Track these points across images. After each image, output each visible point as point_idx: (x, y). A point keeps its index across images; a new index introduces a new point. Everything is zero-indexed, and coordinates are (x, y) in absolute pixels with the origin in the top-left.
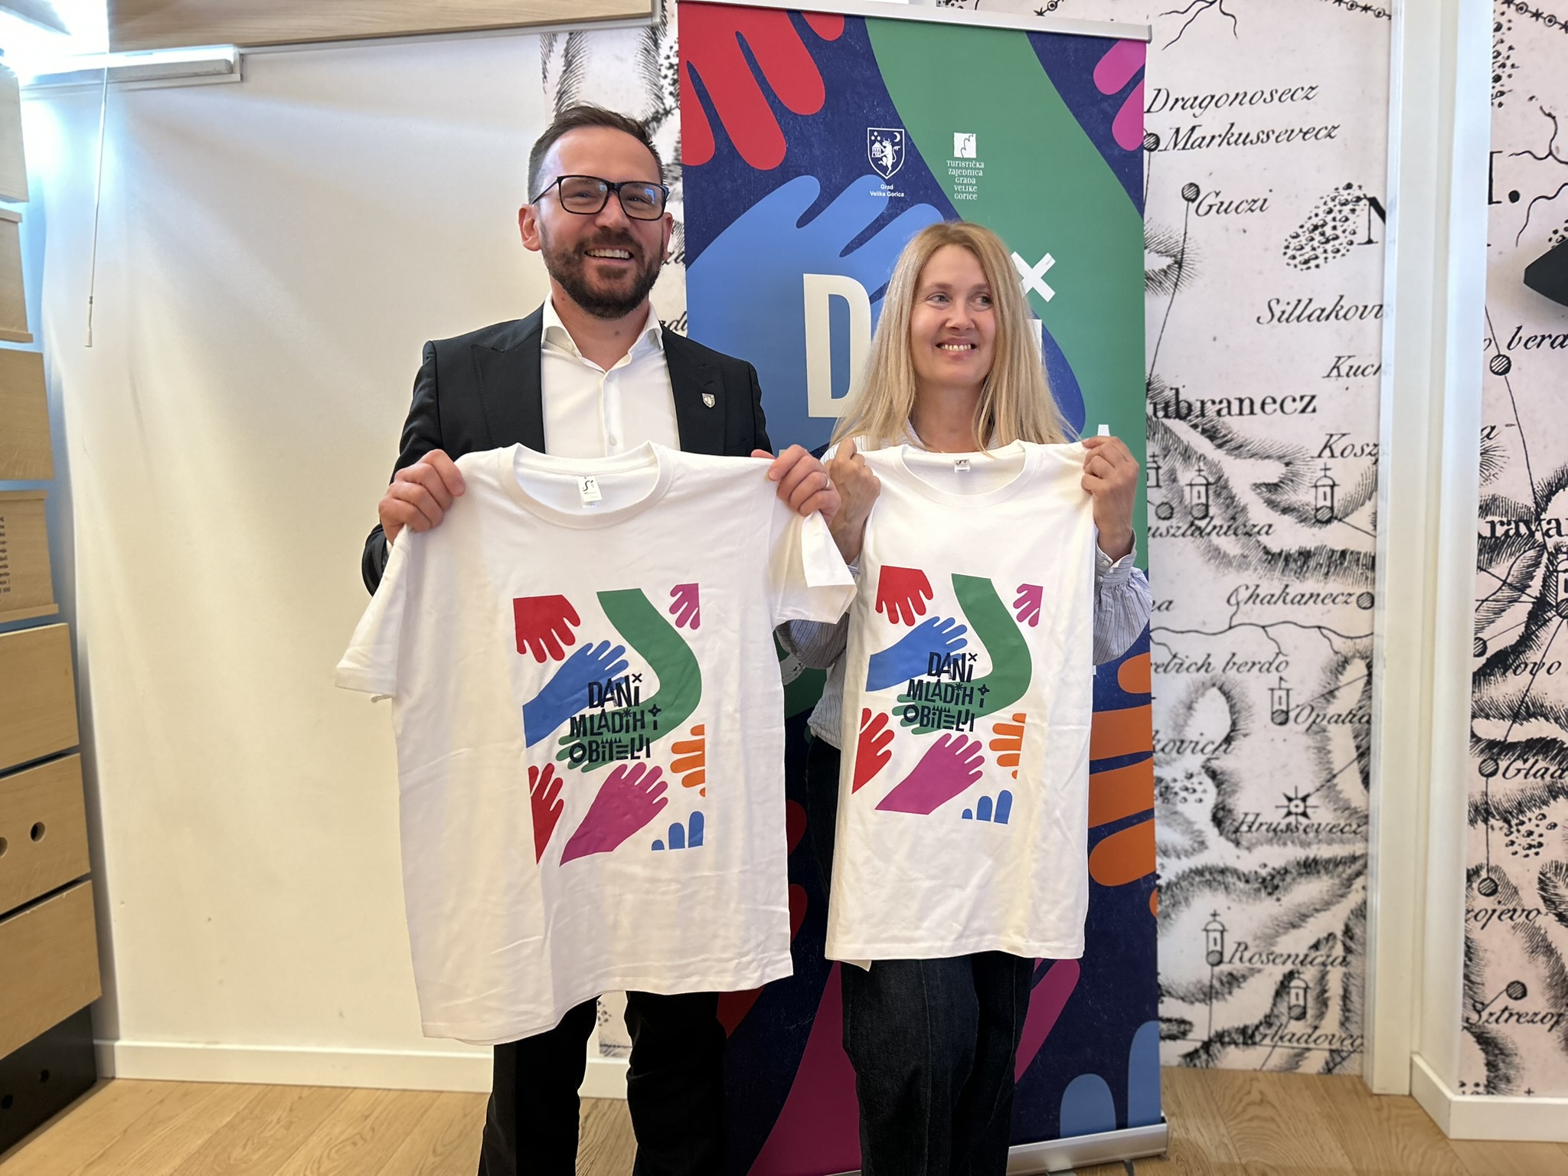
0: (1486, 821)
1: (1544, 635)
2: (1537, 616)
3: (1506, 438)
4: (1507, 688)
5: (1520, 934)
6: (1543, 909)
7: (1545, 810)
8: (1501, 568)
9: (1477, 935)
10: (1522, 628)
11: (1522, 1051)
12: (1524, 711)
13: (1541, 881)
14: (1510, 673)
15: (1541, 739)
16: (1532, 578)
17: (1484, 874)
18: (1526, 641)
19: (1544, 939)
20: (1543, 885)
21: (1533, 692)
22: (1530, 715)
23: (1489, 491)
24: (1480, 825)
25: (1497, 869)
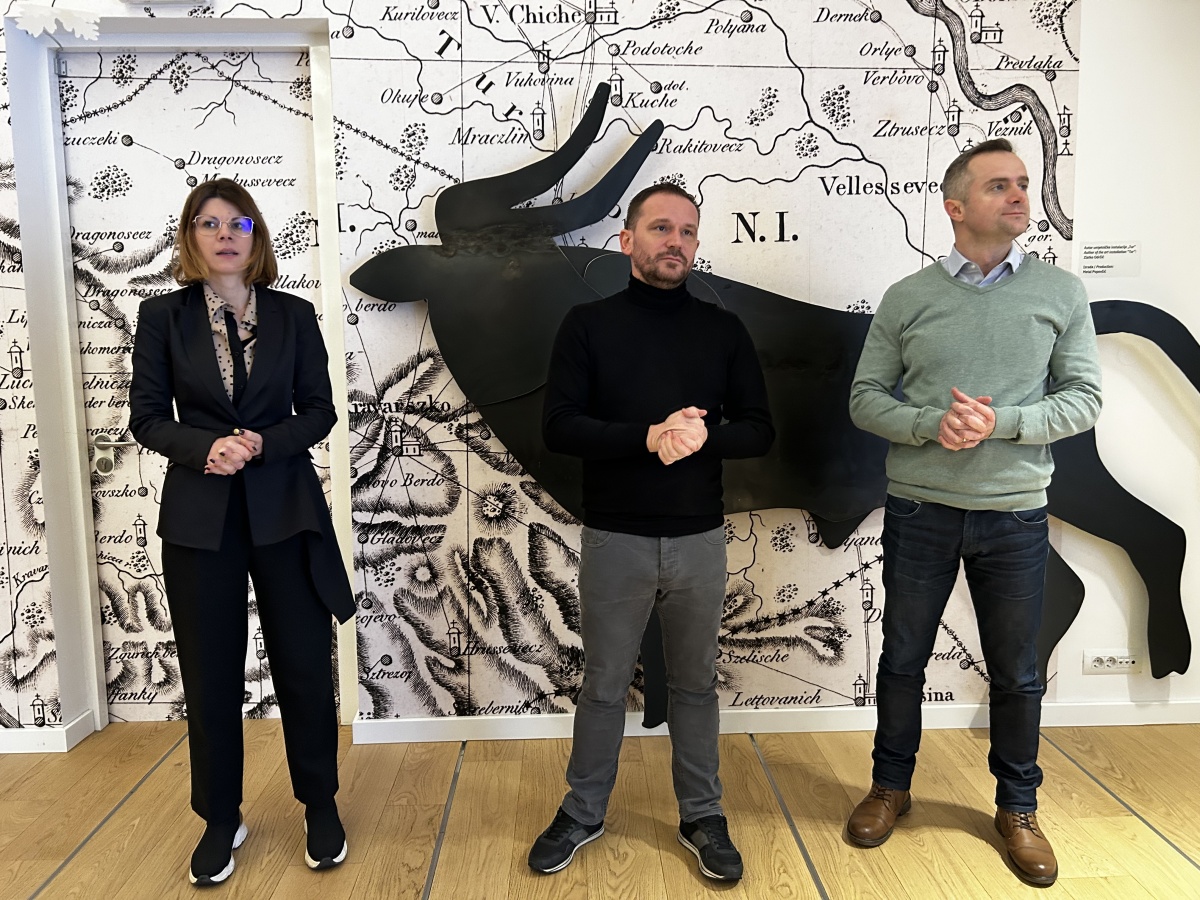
0: (363, 568)
1: (387, 465)
2: (383, 456)
3: (359, 359)
4: (370, 495)
5: (386, 629)
6: (397, 615)
7: (394, 560)
8: (362, 430)
9: (363, 630)
10: (375, 462)
11: (392, 694)
12: (380, 507)
13: (395, 599)
14: (371, 487)
15: (389, 522)
16: (379, 435)
17: (364, 597)
18: (378, 469)
19: (399, 632)
20: (396, 601)
21: (383, 497)
22: (383, 509)
23: (352, 387)
24: (361, 570)
25: (371, 593)
